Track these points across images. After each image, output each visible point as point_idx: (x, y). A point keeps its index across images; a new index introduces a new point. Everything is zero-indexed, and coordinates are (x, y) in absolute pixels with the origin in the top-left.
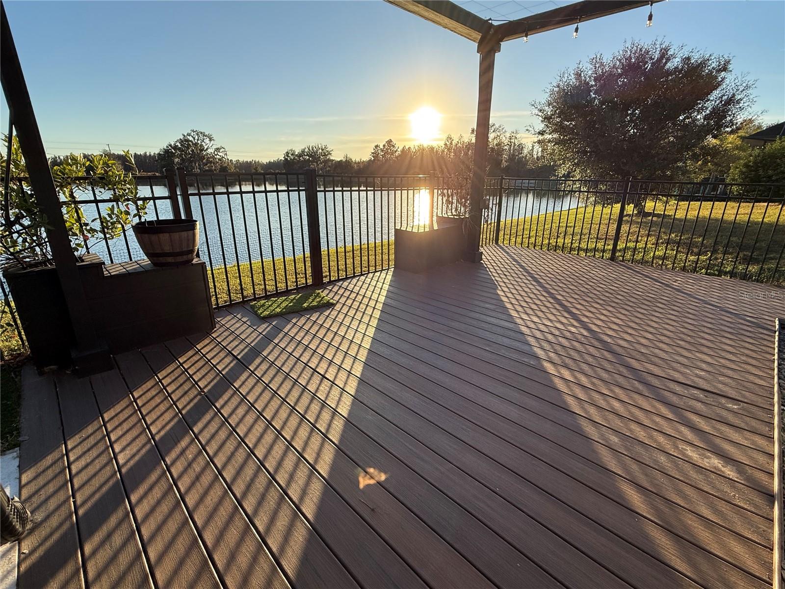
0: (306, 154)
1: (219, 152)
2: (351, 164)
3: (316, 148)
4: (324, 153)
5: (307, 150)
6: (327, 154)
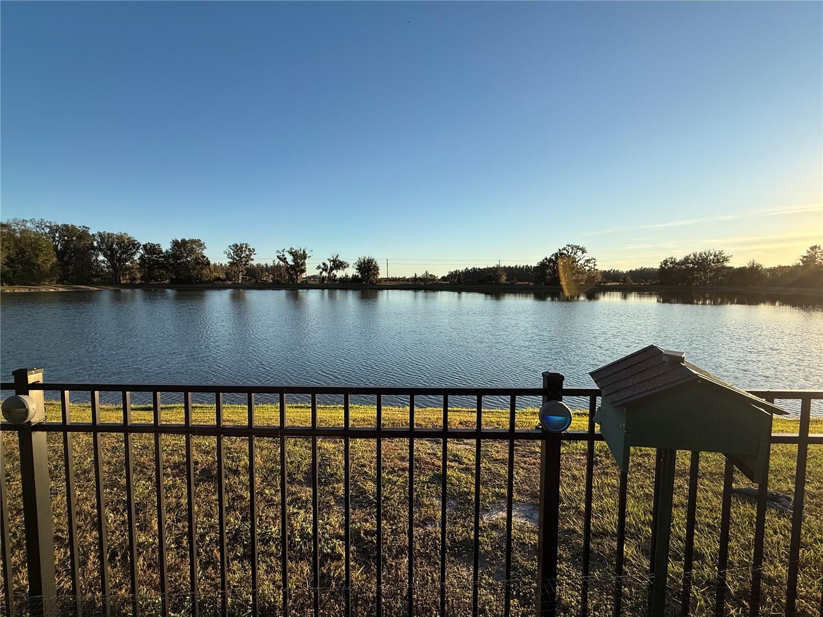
0: (690, 261)
1: (589, 263)
2: (760, 271)
3: (705, 254)
4: (718, 259)
5: (692, 257)
6: (721, 260)
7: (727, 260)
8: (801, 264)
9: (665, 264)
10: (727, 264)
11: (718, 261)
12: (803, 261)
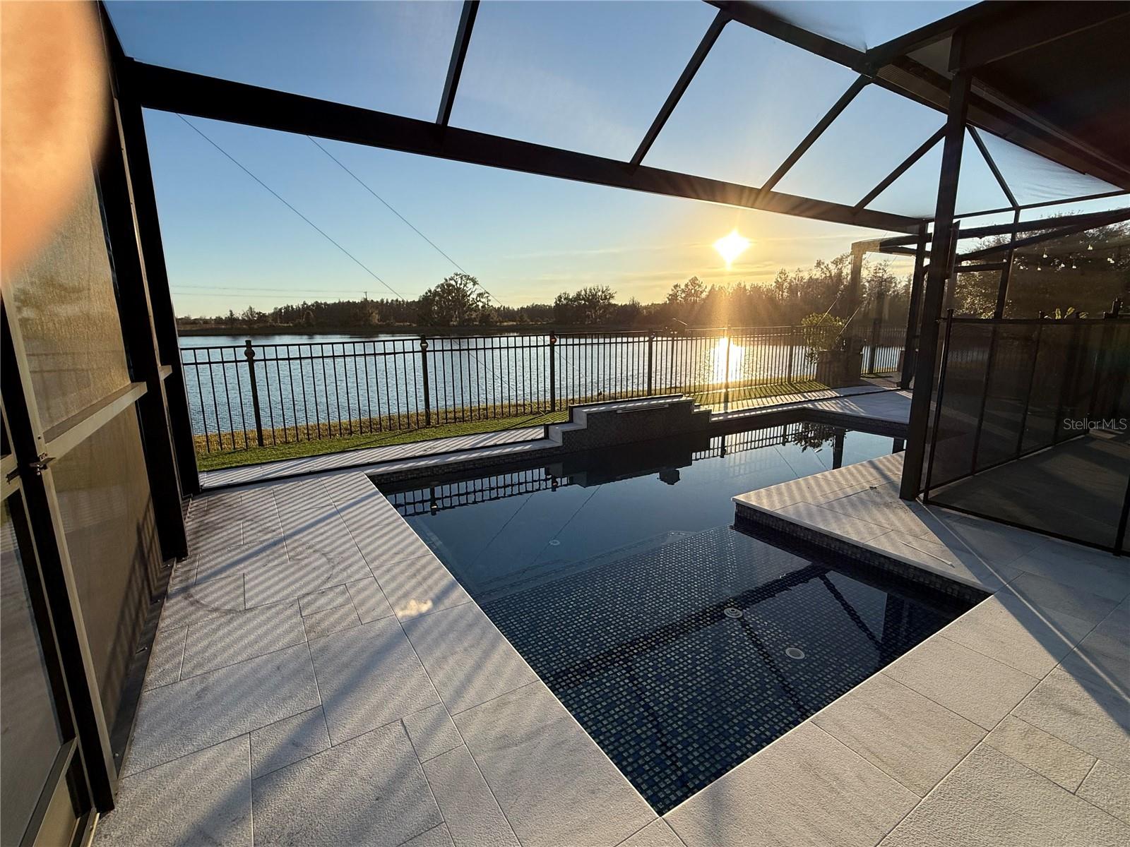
0: (581, 297)
1: (482, 298)
2: (638, 309)
3: (594, 290)
4: (605, 296)
5: (583, 293)
6: (608, 297)
7: (613, 297)
8: (668, 302)
9: (560, 301)
10: (612, 301)
11: (606, 298)
12: (669, 300)
